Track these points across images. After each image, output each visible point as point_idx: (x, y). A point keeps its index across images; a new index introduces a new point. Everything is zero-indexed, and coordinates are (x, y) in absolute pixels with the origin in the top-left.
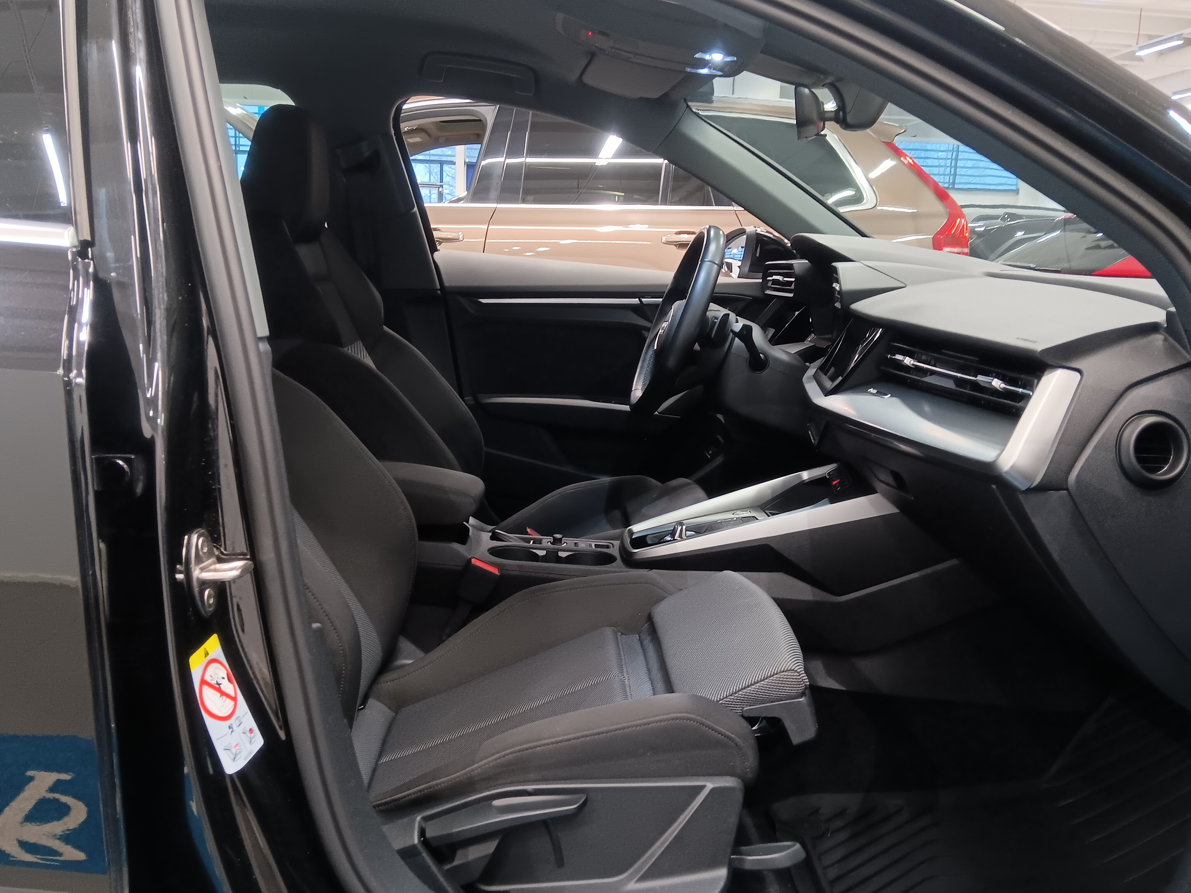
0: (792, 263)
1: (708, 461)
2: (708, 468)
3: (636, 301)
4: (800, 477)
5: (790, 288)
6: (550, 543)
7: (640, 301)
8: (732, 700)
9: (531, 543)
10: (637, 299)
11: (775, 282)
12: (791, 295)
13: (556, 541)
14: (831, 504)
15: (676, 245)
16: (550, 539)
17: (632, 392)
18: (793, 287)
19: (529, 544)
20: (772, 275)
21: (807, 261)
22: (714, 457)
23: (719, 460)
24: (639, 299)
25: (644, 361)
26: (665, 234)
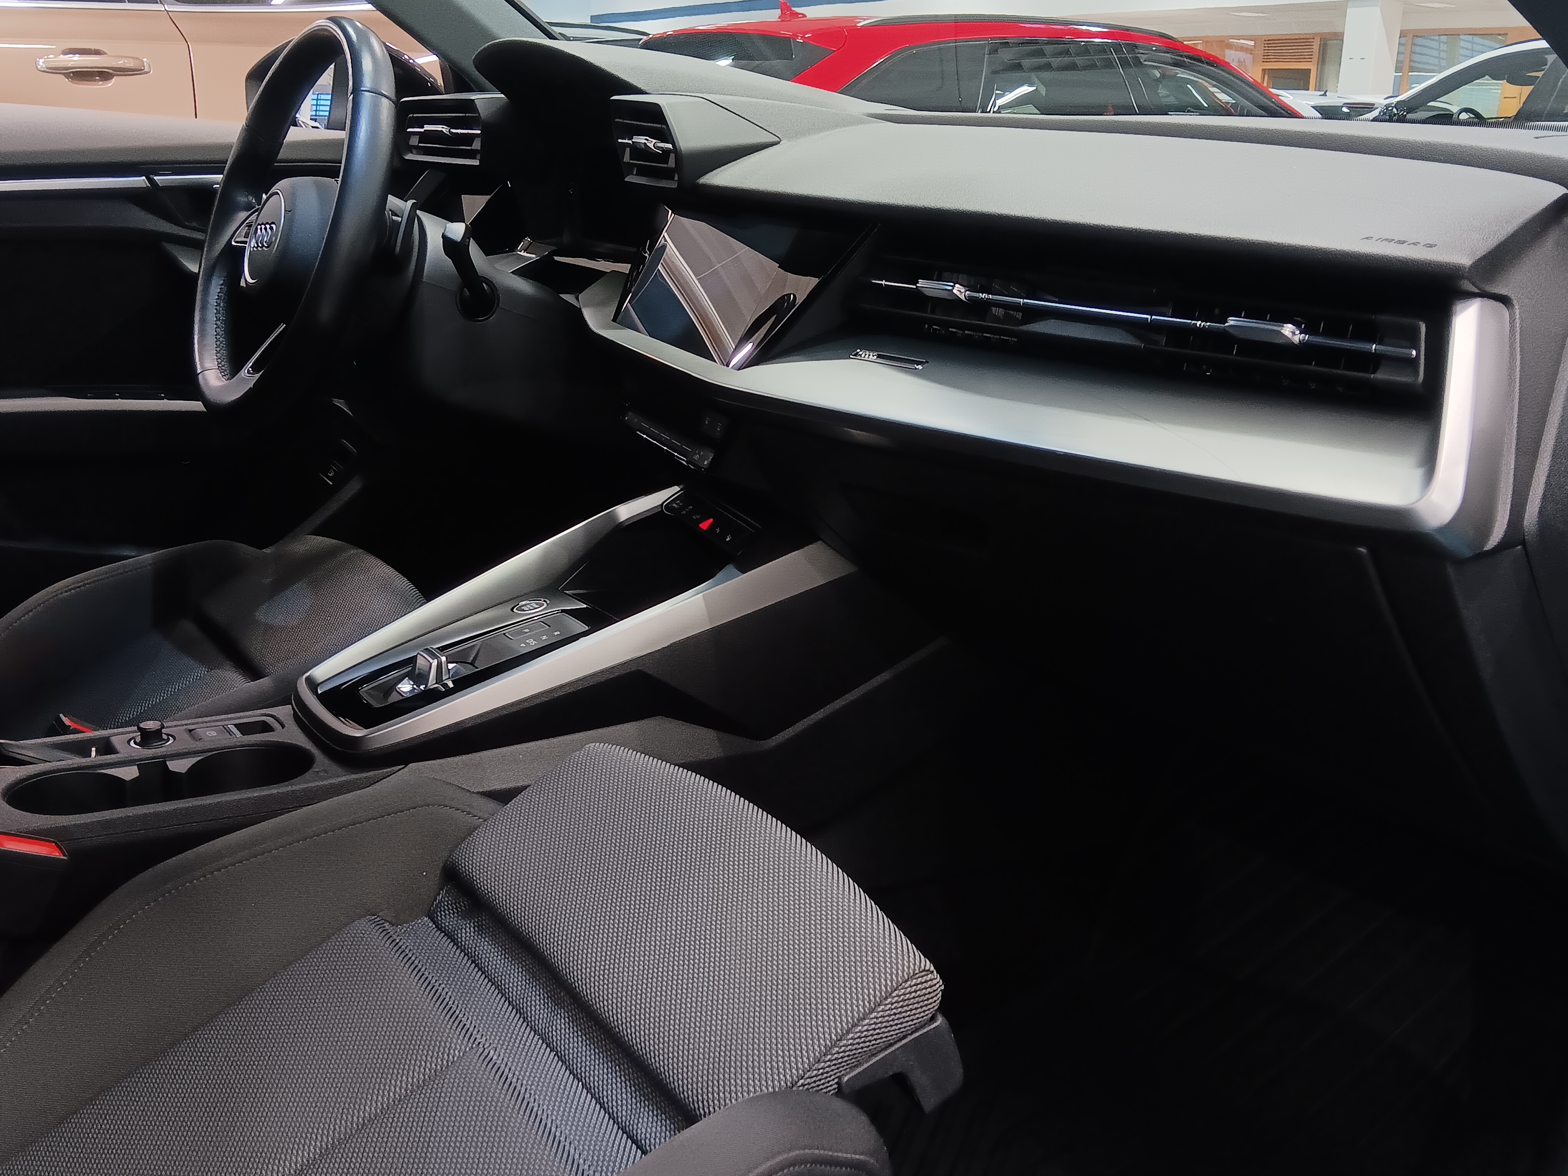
0: (473, 98)
1: (332, 492)
2: (333, 507)
3: (139, 181)
4: (613, 517)
5: (470, 148)
6: (135, 743)
7: (151, 180)
8: (821, 1071)
9: (93, 754)
10: (144, 178)
11: (425, 137)
12: (476, 163)
13: (148, 738)
14: (744, 572)
15: (67, 75)
16: (130, 732)
17: (200, 376)
18: (477, 145)
19: (88, 759)
20: (421, 123)
21: (502, 96)
22: (341, 481)
23: (353, 488)
24: (148, 179)
25: (204, 308)
26: (43, 53)
